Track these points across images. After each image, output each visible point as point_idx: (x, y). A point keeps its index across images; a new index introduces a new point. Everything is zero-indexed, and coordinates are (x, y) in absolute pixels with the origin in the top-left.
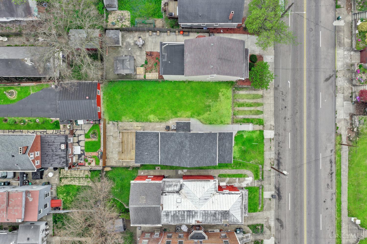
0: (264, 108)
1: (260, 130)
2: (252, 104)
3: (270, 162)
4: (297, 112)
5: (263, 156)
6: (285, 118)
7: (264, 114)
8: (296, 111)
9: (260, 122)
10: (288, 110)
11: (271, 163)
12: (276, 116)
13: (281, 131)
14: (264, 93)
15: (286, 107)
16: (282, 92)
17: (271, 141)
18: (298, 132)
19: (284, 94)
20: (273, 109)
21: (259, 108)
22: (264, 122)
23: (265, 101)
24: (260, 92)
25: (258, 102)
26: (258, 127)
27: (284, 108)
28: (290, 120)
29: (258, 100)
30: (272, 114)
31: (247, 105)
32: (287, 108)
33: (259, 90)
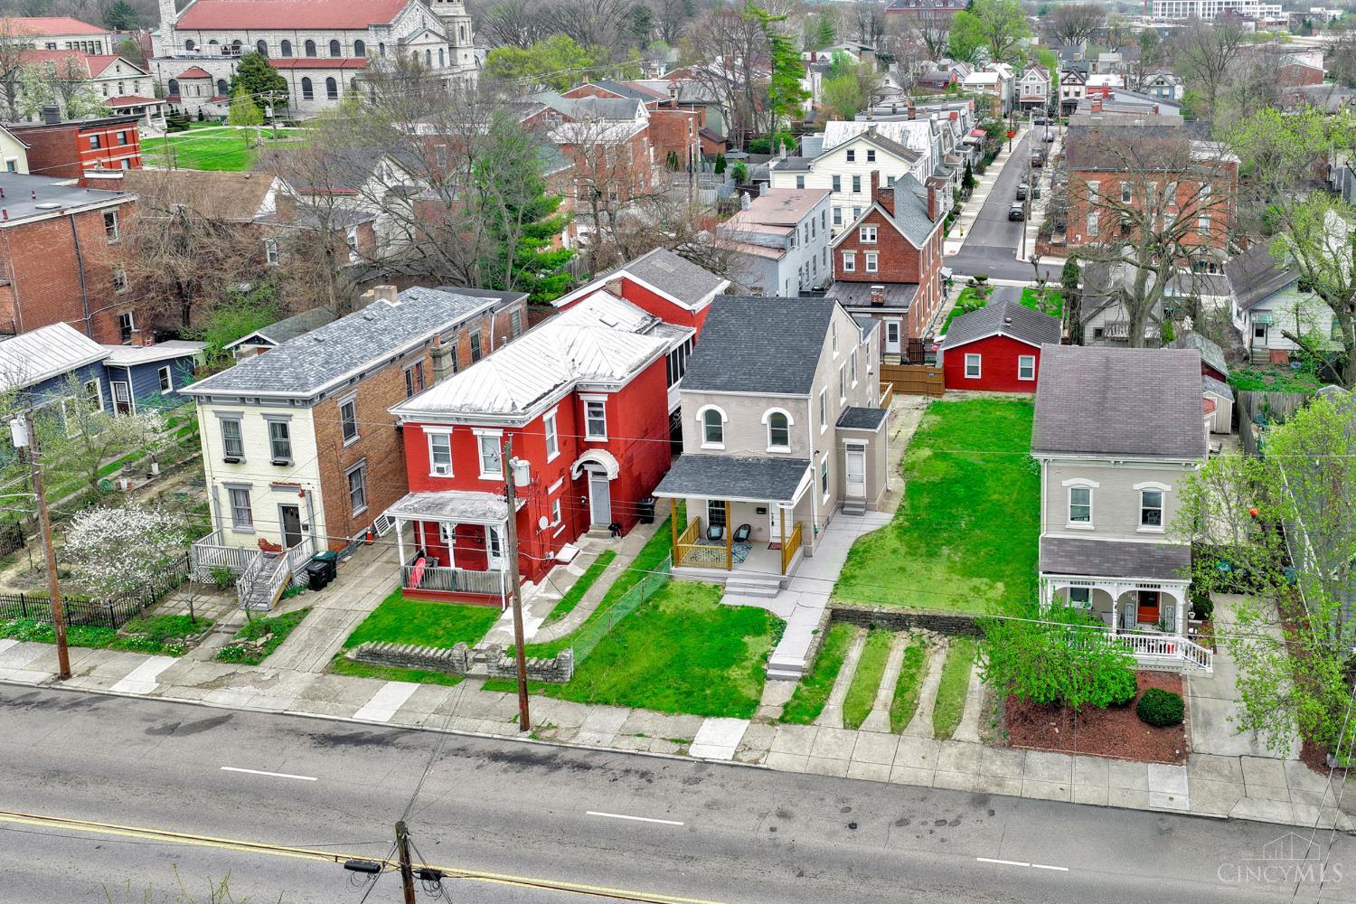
0: (876, 737)
1: (757, 703)
2: (908, 696)
3: (563, 725)
4: (801, 874)
5: (606, 703)
6: (783, 815)
7: (840, 733)
8: (809, 869)
9: (800, 712)
10: (832, 834)
11: (553, 731)
12: (808, 783)
13: (709, 790)
14: (961, 745)
15: (853, 826)
16: (956, 823)
17: (676, 741)
18: (669, 865)
19: (938, 830)
20: (857, 772)
21: (879, 715)
22: (797, 728)
23: (918, 744)
24: (968, 730)
25: (916, 718)
26: (776, 696)
27: (849, 818)
28: (764, 835)
29: (928, 720)
30: (829, 764)
31: (912, 677)
32: (849, 832)
33: (981, 725)
